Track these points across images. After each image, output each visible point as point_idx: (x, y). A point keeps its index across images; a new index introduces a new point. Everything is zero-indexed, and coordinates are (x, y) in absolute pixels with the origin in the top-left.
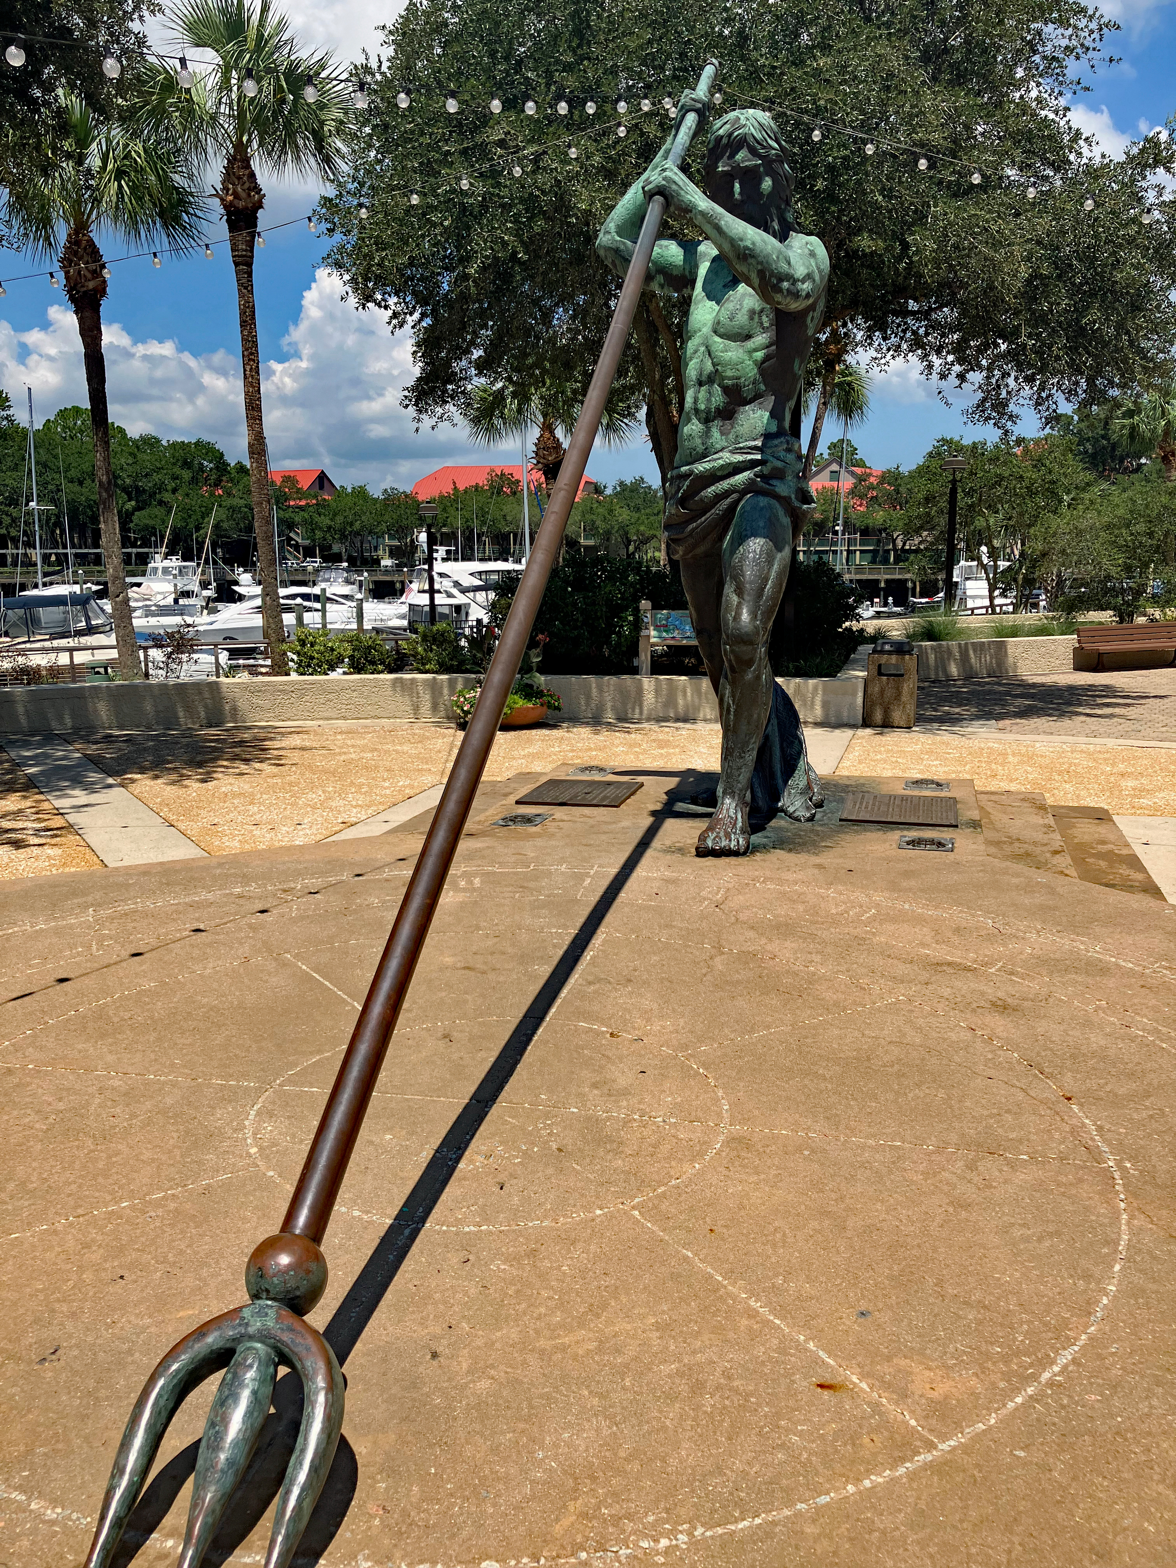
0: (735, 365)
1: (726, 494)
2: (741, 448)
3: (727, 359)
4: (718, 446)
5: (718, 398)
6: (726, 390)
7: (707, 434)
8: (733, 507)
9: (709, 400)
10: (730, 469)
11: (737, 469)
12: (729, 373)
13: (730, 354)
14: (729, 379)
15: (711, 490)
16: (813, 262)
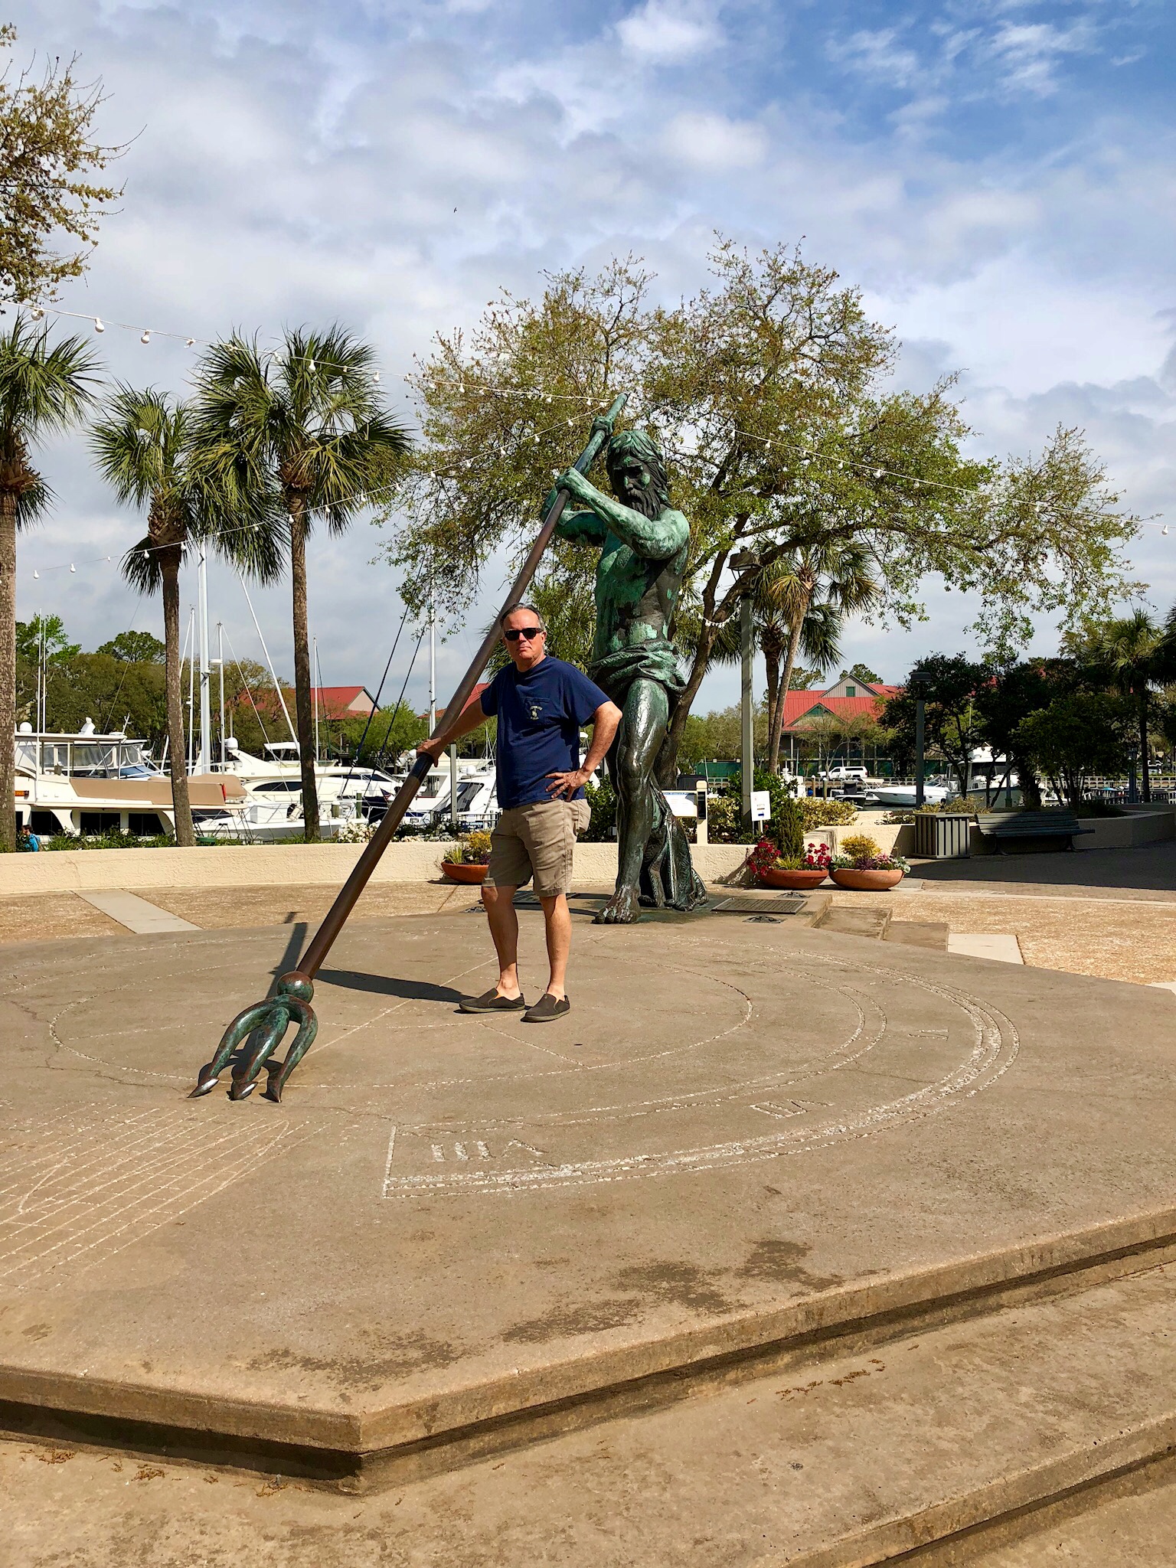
7: (610, 639)
8: (627, 689)
15: (612, 677)
16: (674, 527)
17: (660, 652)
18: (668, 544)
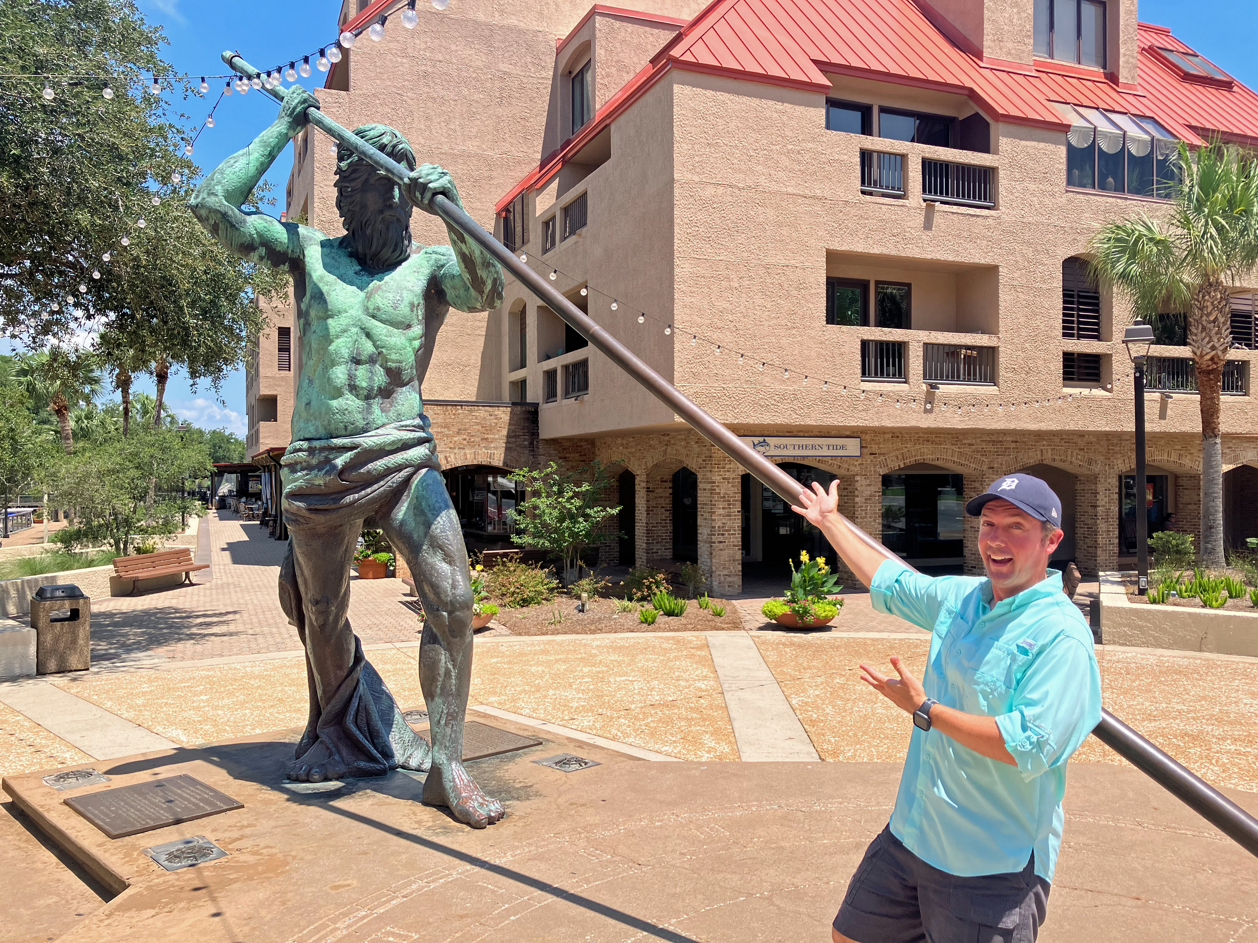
0: (399, 350)
1: (399, 468)
2: (406, 426)
3: (393, 343)
4: (380, 422)
5: (380, 378)
6: (389, 371)
7: (368, 409)
8: (407, 481)
9: (371, 379)
10: (399, 445)
11: (406, 446)
12: (393, 357)
13: (393, 339)
14: (393, 361)
15: (380, 464)
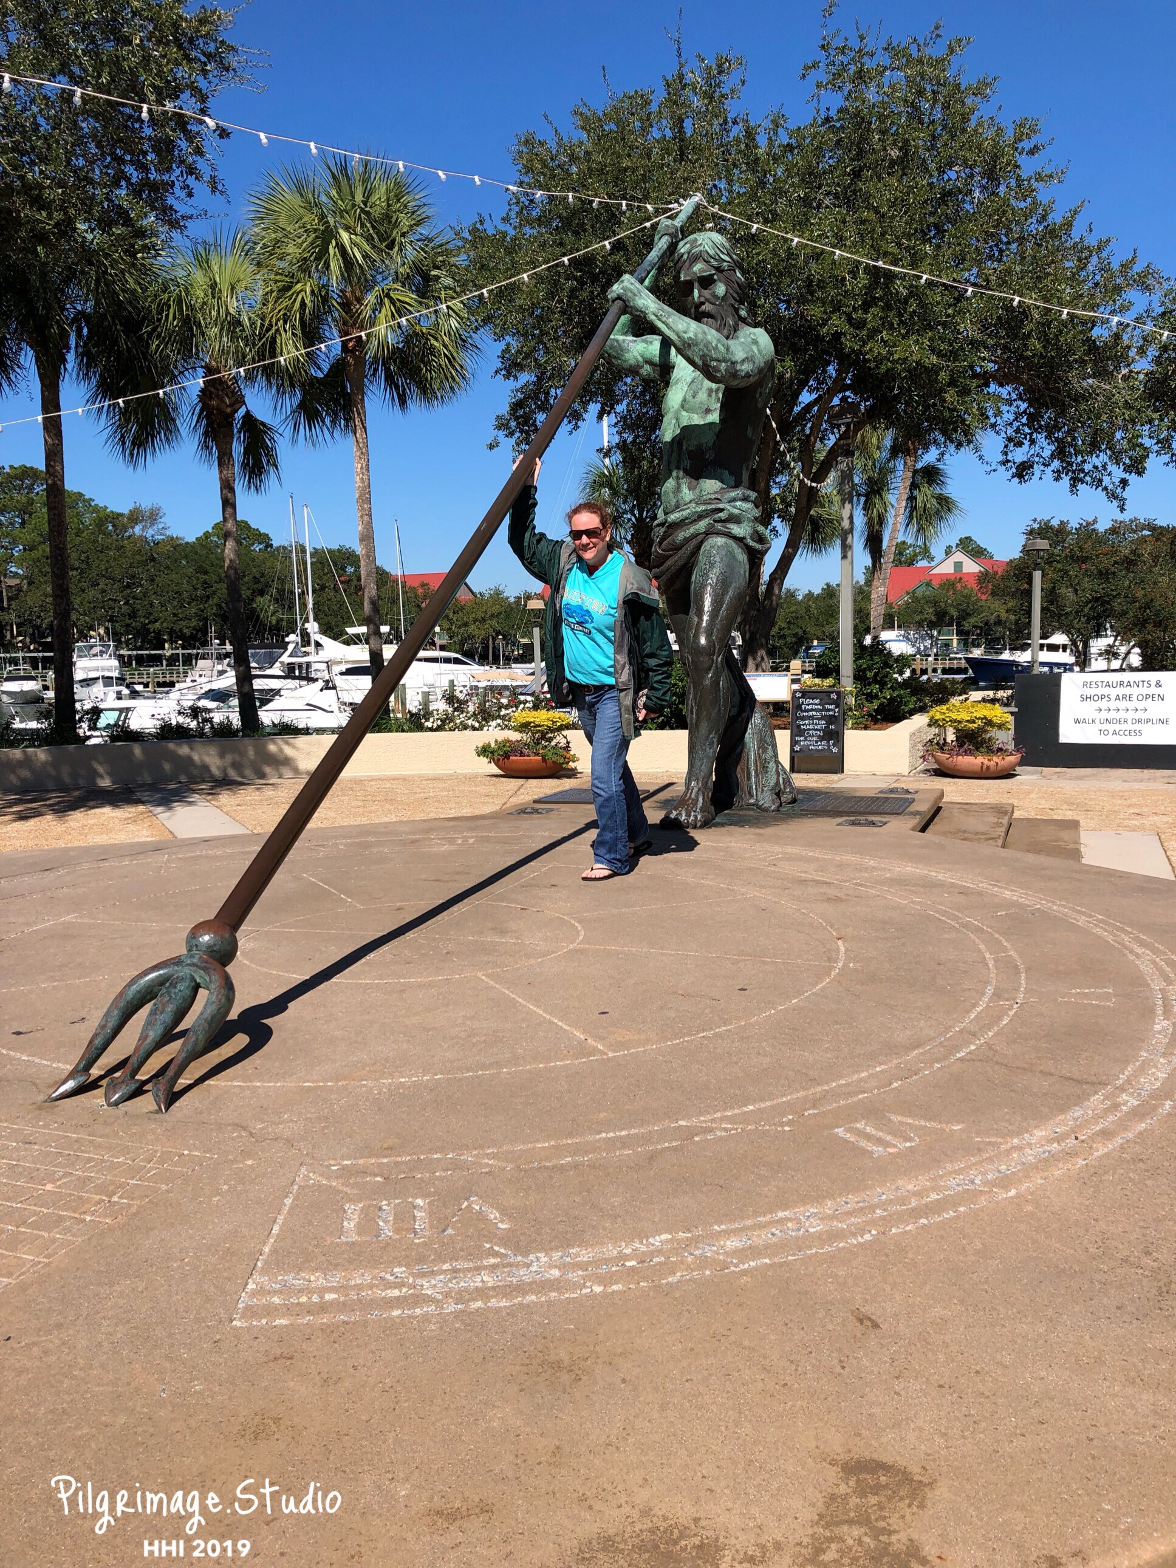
1: (692, 537)
2: (704, 500)
4: (687, 499)
7: (678, 489)
8: (699, 548)
15: (681, 535)
16: (755, 348)
17: (738, 503)
18: (746, 367)
